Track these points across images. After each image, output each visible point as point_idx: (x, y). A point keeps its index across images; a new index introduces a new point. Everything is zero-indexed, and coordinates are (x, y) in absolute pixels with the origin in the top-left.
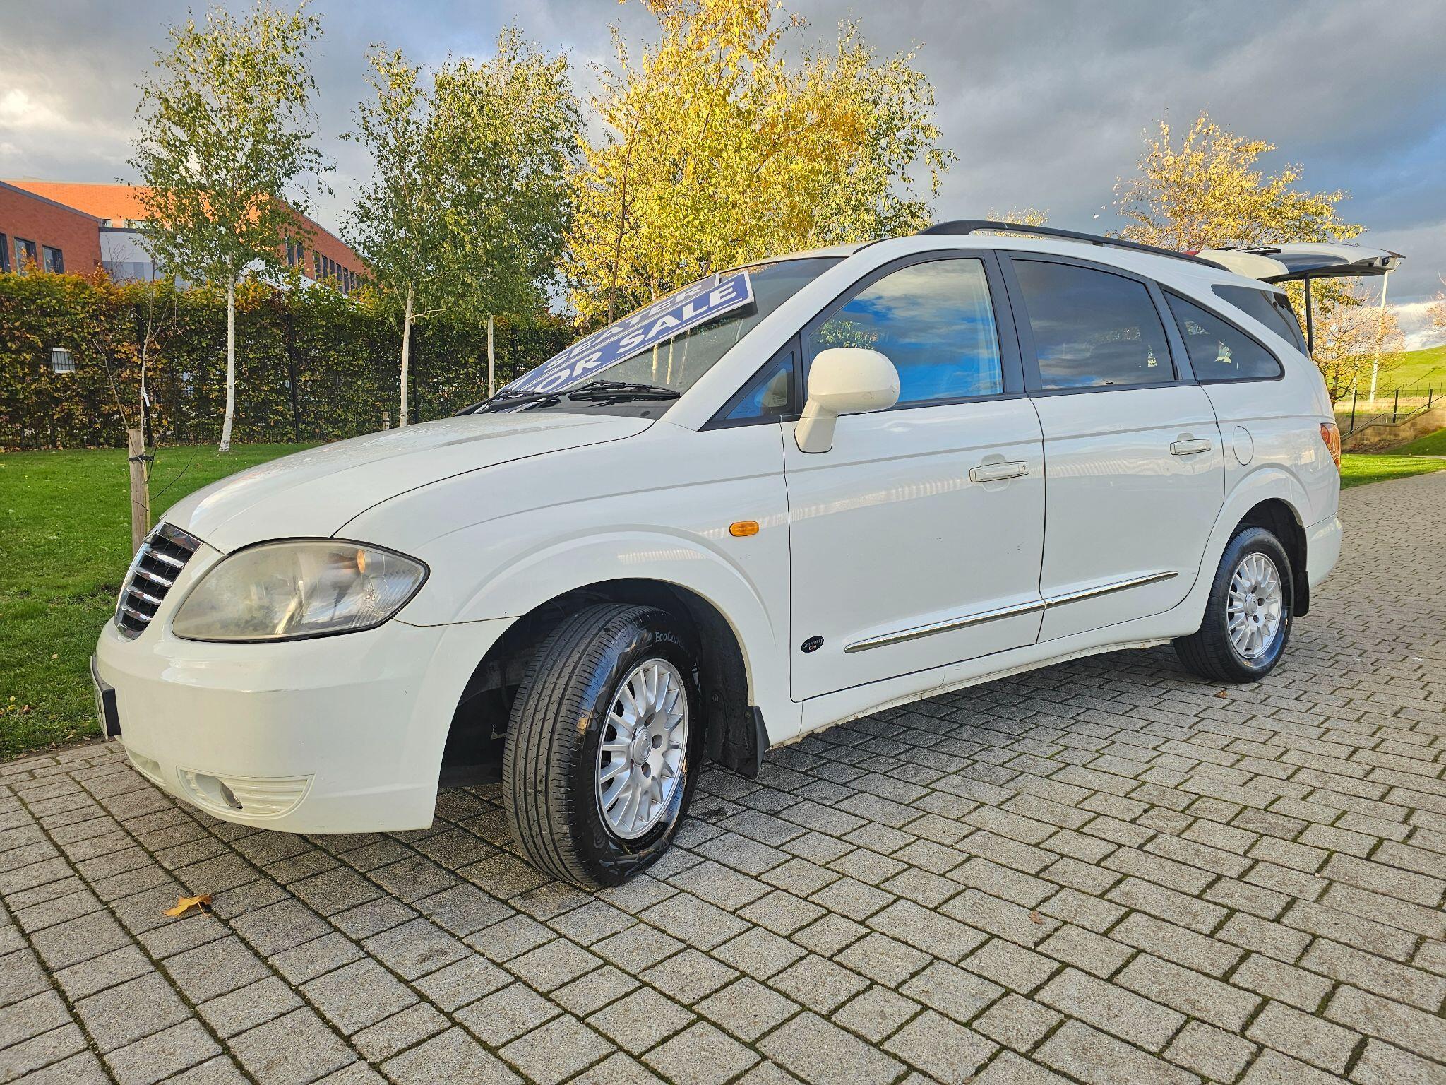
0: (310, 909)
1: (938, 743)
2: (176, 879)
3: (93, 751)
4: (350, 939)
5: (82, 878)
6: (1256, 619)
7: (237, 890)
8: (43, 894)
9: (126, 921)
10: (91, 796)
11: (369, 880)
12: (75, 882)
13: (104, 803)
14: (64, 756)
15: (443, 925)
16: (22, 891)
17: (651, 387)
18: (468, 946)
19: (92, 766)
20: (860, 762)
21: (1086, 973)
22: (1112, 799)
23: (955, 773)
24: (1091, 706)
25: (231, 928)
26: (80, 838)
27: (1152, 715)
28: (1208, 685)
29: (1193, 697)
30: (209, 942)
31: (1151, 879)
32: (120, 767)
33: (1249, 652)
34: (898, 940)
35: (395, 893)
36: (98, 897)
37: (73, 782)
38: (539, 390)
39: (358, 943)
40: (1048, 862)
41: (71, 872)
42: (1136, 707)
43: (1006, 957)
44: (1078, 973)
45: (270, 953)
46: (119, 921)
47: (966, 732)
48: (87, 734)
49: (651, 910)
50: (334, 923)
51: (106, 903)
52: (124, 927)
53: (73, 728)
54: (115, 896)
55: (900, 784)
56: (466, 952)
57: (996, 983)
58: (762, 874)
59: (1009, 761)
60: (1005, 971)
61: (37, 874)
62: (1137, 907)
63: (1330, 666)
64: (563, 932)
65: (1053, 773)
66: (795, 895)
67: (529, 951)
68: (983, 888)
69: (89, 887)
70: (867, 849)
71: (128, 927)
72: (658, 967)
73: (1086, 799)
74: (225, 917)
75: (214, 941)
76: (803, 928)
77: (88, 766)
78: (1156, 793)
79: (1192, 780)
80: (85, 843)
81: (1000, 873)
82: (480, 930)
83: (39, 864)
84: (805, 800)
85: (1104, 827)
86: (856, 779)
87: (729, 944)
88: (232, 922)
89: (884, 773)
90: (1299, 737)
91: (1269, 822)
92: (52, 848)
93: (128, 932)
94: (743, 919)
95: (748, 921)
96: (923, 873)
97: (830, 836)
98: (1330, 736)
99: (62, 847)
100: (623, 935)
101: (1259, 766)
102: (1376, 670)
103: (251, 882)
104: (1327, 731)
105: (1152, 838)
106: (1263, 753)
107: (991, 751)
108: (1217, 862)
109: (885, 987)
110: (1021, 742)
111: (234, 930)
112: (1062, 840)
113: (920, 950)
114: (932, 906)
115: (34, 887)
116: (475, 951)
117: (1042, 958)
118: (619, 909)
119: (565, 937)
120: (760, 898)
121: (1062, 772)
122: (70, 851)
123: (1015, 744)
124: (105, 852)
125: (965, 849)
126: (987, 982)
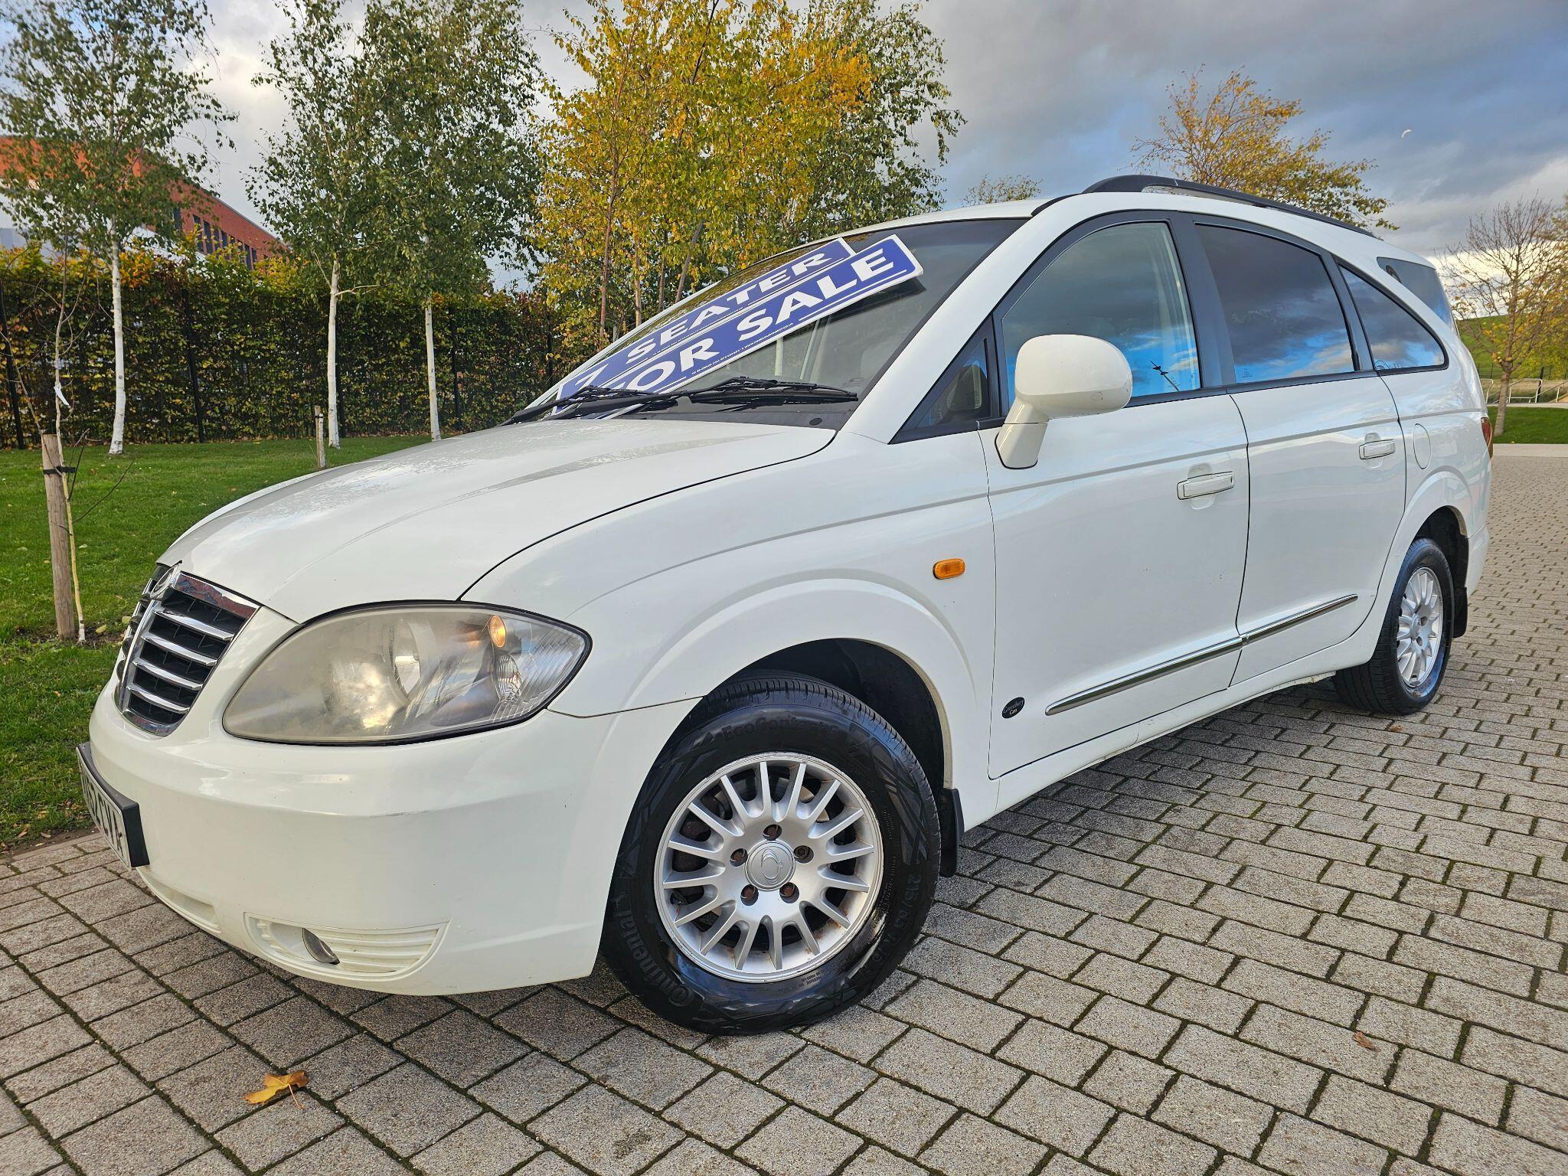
0: (437, 1077)
1: (1111, 803)
2: (237, 1041)
3: (61, 851)
4: (511, 1123)
5: (105, 1046)
6: (1419, 640)
7: (329, 1054)
8: (58, 1074)
9: (191, 1112)
10: (79, 919)
11: (499, 1028)
12: (96, 1052)
13: (100, 928)
14: (22, 861)
15: (626, 1093)
16: (27, 1070)
17: (815, 387)
18: (672, 1124)
19: (65, 875)
20: (1035, 832)
21: (1469, 1119)
22: (1355, 870)
23: (1154, 842)
24: (1259, 748)
25: (340, 1115)
26: (83, 984)
27: (1334, 757)
28: (1370, 716)
29: (1364, 732)
30: (318, 1140)
31: (1464, 978)
32: (103, 875)
33: (1414, 680)
34: (1216, 1085)
35: (544, 1049)
36: (137, 1074)
37: (46, 899)
38: (633, 386)
39: (522, 1128)
40: (1331, 961)
41: (87, 1038)
42: (1309, 747)
43: (1361, 1102)
44: (1462, 1121)
45: (410, 1151)
46: (179, 1111)
47: (1137, 787)
48: (44, 830)
49: (886, 1056)
50: (479, 1099)
51: (152, 1085)
52: (190, 1121)
53: (25, 821)
54: (161, 1073)
55: (1099, 861)
56: (675, 1135)
57: (1371, 1142)
58: (998, 995)
59: (1208, 823)
60: (1372, 1123)
61: (40, 1043)
62: (1471, 1018)
63: (1486, 689)
64: (790, 1097)
65: (1268, 838)
66: (1056, 1025)
67: (758, 1129)
68: (1276, 1002)
69: (120, 1060)
70: (1109, 953)
71: (197, 1121)
72: (938, 1145)
73: (1324, 871)
74: (327, 1097)
75: (326, 1136)
76: (1089, 1074)
77: (60, 875)
78: (1400, 860)
79: (1428, 840)
80: (94, 992)
81: (1284, 979)
82: (678, 1099)
83: (38, 1027)
84: (997, 886)
85: (1369, 909)
86: (1042, 855)
87: (1010, 1103)
88: (339, 1105)
89: (1071, 846)
90: (1509, 779)
91: (1550, 893)
92: (49, 1001)
93: (200, 1130)
94: (1010, 1064)
95: (1017, 1067)
96: (1193, 984)
97: (1053, 936)
98: (1541, 776)
99: (63, 999)
100: (868, 1096)
101: (1490, 819)
102: (1538, 692)
103: (342, 1041)
104: (1535, 770)
105: (1431, 921)
106: (1483, 801)
107: (1179, 811)
108: (1521, 949)
109: (1239, 1157)
110: (1207, 797)
111: (346, 1118)
112: (1329, 929)
113: (1251, 1098)
114: (1230, 1032)
115: (42, 1064)
116: (687, 1132)
117: (1405, 1100)
118: (843, 1057)
119: (797, 1105)
120: (1015, 1032)
121: (1277, 836)
122: (75, 1005)
123: (1202, 801)
124: (125, 1004)
125: (1224, 947)
126: (1360, 1142)
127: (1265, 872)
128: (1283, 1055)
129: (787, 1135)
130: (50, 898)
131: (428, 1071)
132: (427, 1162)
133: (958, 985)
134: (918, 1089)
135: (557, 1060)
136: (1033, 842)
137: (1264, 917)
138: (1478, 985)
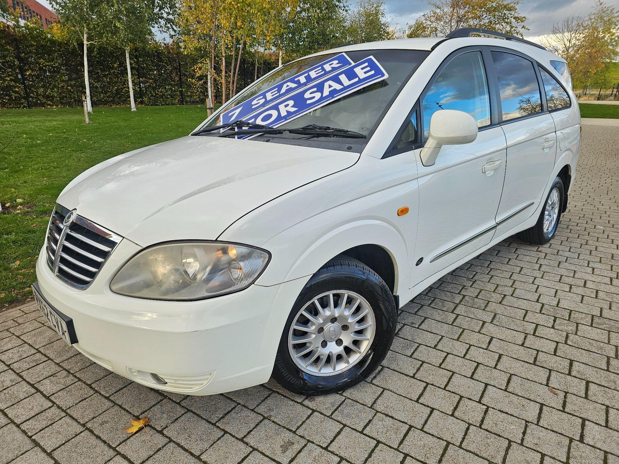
0: (202, 418)
1: (440, 285)
2: (114, 403)
3: (14, 312)
4: (237, 438)
5: (59, 407)
7: (155, 408)
9: (104, 438)
10: (31, 346)
12: (56, 410)
13: (42, 350)
15: (280, 423)
16: (28, 420)
18: (301, 436)
19: (19, 324)
21: (595, 423)
22: (536, 315)
23: (460, 303)
24: (492, 260)
25: (167, 437)
26: (42, 378)
27: (520, 264)
30: (160, 449)
31: (583, 362)
32: (37, 325)
33: (547, 231)
34: (503, 412)
35: (242, 403)
36: (76, 420)
37: (15, 337)
39: (242, 440)
40: (535, 356)
41: (50, 404)
43: (556, 418)
44: (593, 424)
45: (199, 453)
46: (98, 437)
48: (6, 302)
49: (377, 403)
50: (222, 427)
51: (84, 425)
52: (105, 442)
54: (87, 420)
55: (441, 312)
56: (303, 442)
57: (562, 434)
58: (414, 374)
59: (478, 295)
60: (561, 427)
61: (30, 407)
62: (588, 379)
63: (570, 232)
64: (344, 423)
65: (502, 301)
66: (439, 387)
67: (335, 438)
68: (518, 375)
69: (67, 414)
70: (452, 354)
71: (107, 442)
72: (405, 442)
73: (525, 315)
74: (159, 429)
75: (163, 447)
76: (455, 408)
77: (17, 324)
78: (552, 310)
79: (560, 301)
80: (47, 381)
81: (519, 364)
82: (301, 425)
83: (27, 399)
84: (404, 325)
85: (544, 332)
86: (419, 309)
87: (429, 423)
88: (165, 432)
89: (429, 306)
90: (584, 273)
91: (608, 324)
92: (29, 386)
93: (110, 446)
94: (425, 405)
95: (428, 406)
96: (486, 367)
97: (430, 347)
98: (597, 272)
99: (35, 385)
100: (374, 421)
101: (581, 291)
102: (589, 234)
103: (159, 402)
104: (593, 269)
105: (567, 337)
106: (577, 283)
107: (467, 289)
108: (601, 349)
109: (516, 443)
110: (476, 283)
111: (169, 438)
112: (531, 341)
113: (516, 417)
114: (503, 388)
115: (33, 417)
116: (307, 440)
117: (571, 416)
118: (361, 404)
119: (348, 426)
120: (424, 391)
121: (505, 300)
122: (41, 388)
123: (474, 284)
124: (62, 387)
125: (494, 351)
126: (559, 435)
127: (504, 316)
128: (524, 397)
129: (347, 440)
130: (16, 336)
131: (198, 415)
132: (207, 458)
133: (398, 370)
134: (392, 417)
135: (249, 409)
136: (414, 304)
137: (507, 337)
138: (588, 365)
